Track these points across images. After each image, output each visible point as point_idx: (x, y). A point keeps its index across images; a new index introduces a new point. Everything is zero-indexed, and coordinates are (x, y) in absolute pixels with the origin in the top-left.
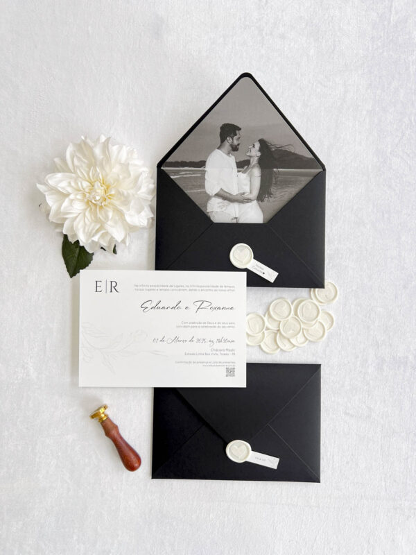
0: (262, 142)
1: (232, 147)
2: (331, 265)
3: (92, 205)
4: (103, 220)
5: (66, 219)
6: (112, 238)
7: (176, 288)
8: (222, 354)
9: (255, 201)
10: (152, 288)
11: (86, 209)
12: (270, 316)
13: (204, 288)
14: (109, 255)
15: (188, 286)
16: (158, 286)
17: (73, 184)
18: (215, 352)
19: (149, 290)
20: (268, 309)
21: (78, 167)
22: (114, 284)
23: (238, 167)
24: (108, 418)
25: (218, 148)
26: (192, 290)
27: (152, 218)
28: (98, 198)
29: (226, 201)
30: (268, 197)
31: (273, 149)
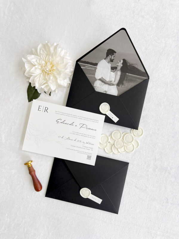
0: (124, 60)
1: (111, 60)
2: (143, 120)
3: (44, 72)
4: (48, 79)
5: (32, 76)
6: (50, 88)
7: (73, 116)
8: (87, 149)
9: (116, 86)
10: (63, 114)
11: (41, 73)
12: (111, 137)
13: (86, 119)
14: (47, 96)
15: (78, 116)
16: (66, 114)
17: (38, 61)
18: (84, 148)
19: (61, 114)
20: (111, 134)
21: (42, 54)
22: (46, 109)
23: (111, 69)
24: (32, 166)
25: (105, 59)
26: (80, 118)
27: (69, 83)
28: (47, 69)
29: (103, 83)
30: (122, 85)
31: (128, 65)
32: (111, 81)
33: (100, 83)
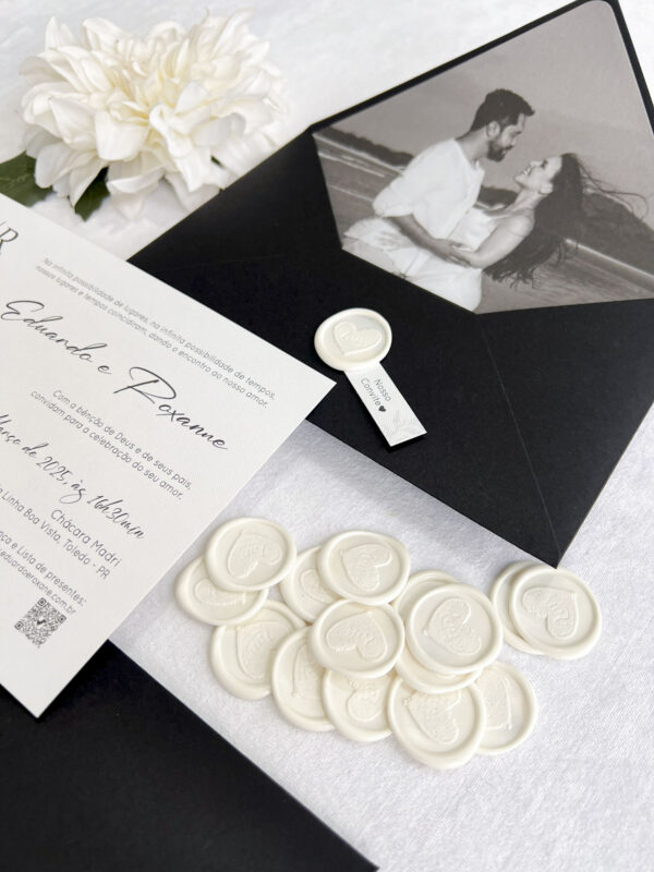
1: (491, 148)
7: (125, 314)
8: (69, 546)
9: (479, 271)
10: (74, 284)
12: (316, 563)
13: (193, 354)
15: (156, 326)
16: (91, 288)
19: (63, 284)
20: (324, 543)
23: (479, 199)
26: (158, 339)
29: (404, 239)
30: (518, 279)
31: (589, 191)
32: (459, 245)
33: (385, 233)
